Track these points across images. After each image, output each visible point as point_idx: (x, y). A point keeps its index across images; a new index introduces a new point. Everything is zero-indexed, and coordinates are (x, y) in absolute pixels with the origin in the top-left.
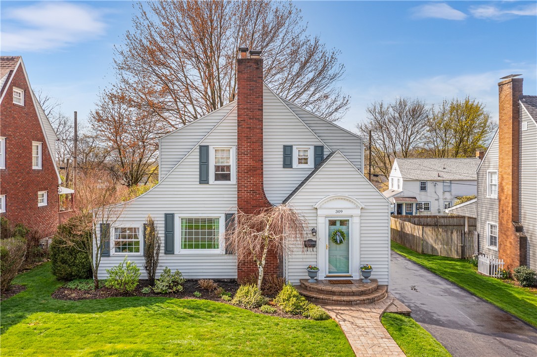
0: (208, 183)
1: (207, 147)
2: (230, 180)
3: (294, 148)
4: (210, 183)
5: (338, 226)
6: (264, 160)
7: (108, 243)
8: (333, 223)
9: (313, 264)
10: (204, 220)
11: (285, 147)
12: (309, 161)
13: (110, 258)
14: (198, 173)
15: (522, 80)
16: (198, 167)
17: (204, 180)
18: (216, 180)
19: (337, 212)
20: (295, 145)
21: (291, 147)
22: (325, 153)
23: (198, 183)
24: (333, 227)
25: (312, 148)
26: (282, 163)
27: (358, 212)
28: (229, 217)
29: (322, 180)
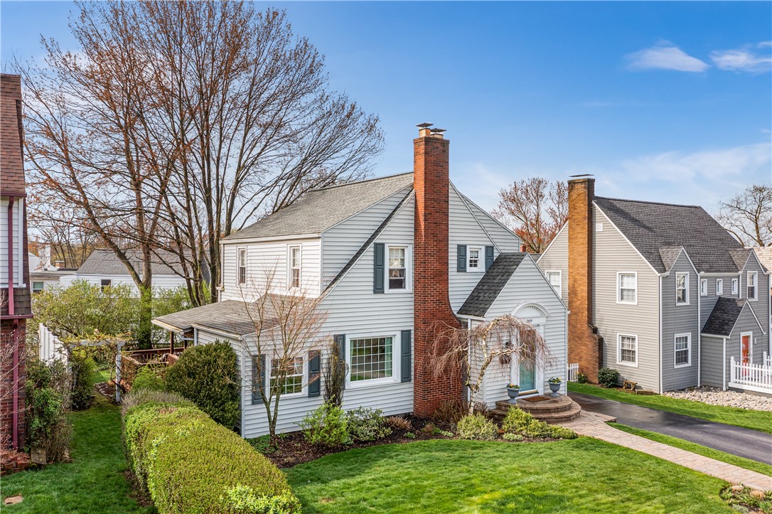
0: (383, 292)
1: (383, 245)
2: (405, 288)
3: (468, 248)
4: (385, 293)
6: (449, 262)
7: (264, 381)
10: (375, 341)
11: (460, 246)
12: (478, 263)
14: (372, 280)
15: (594, 180)
16: (372, 271)
17: (378, 289)
18: (391, 288)
19: (528, 321)
20: (468, 245)
21: (465, 246)
22: (495, 254)
23: (373, 292)
25: (483, 249)
26: (456, 266)
27: (544, 320)
28: (405, 335)
29: (515, 286)
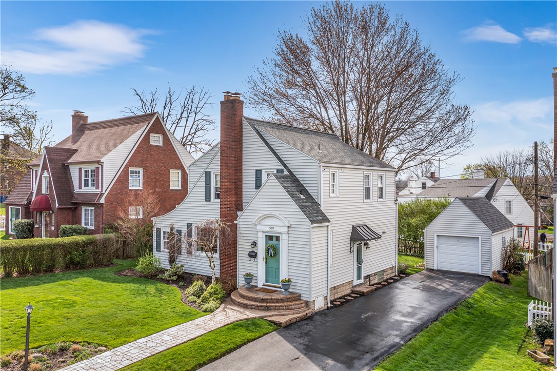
1: (210, 172)
3: (263, 172)
4: (211, 201)
5: (274, 242)
6: (243, 182)
7: (160, 241)
8: (270, 238)
9: (252, 272)
11: (257, 171)
13: (161, 253)
14: (204, 193)
16: (204, 188)
17: (208, 198)
18: (215, 198)
19: (270, 228)
20: (263, 169)
21: (261, 171)
23: (204, 201)
24: (270, 242)
25: (275, 171)
26: (254, 185)
27: (285, 229)
